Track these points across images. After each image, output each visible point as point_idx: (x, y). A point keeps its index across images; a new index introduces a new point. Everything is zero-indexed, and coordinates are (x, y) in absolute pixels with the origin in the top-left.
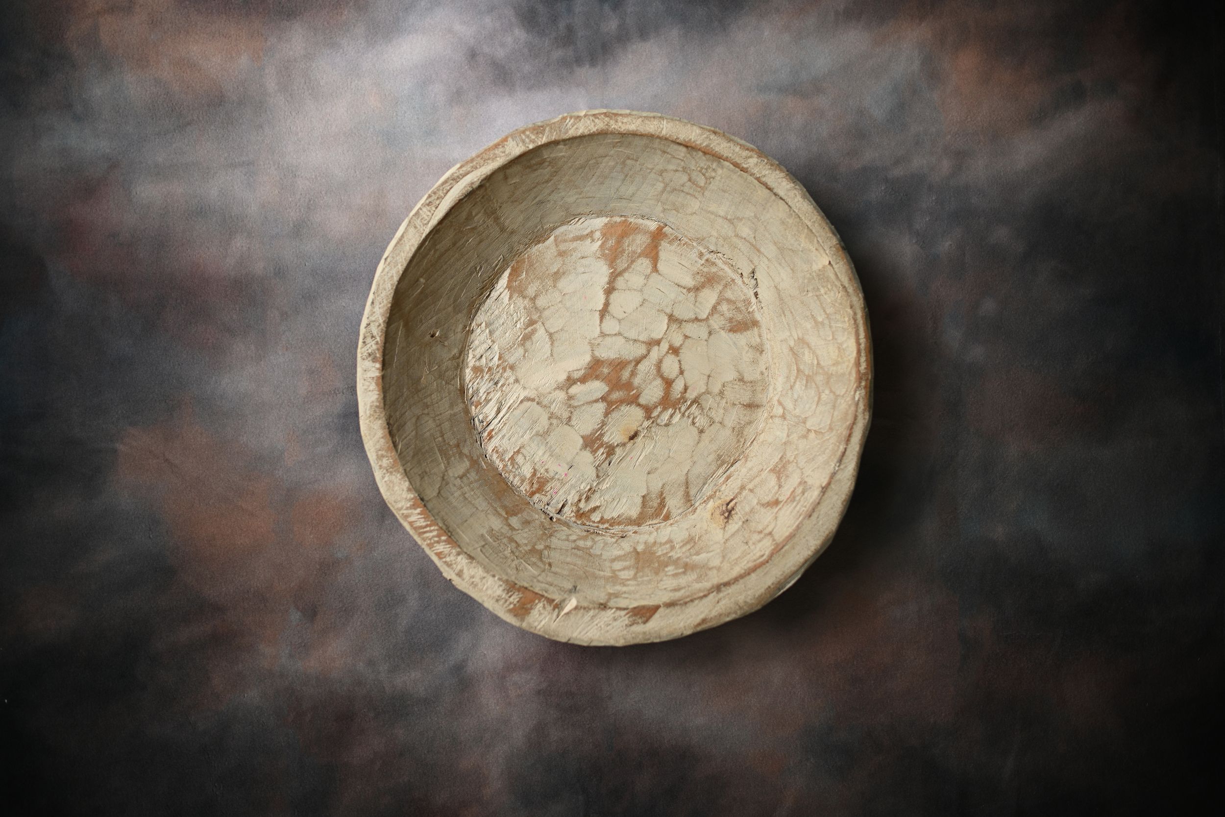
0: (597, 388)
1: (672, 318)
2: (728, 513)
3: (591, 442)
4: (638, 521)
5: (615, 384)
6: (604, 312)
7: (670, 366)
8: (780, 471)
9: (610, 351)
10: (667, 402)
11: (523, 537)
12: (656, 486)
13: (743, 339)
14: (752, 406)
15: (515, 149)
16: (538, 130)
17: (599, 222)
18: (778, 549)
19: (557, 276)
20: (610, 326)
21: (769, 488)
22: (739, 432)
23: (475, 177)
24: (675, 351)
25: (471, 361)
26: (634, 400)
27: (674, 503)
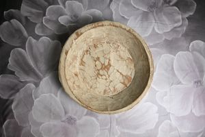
0: (106, 64)
1: (112, 81)
2: (76, 75)
3: (98, 58)
4: (82, 60)
5: (105, 67)
6: (118, 71)
7: (104, 77)
8: (79, 86)
9: (111, 69)
10: (99, 74)
11: (88, 40)
12: (86, 65)
13: (103, 91)
14: (91, 87)
15: (151, 69)
16: (152, 75)
17: (133, 77)
18: (66, 80)
19: (127, 66)
20: (115, 71)
21: (77, 83)
22: (88, 83)
23: (150, 61)
24: (106, 79)
25: (121, 46)
26: (101, 69)
27: (82, 67)
